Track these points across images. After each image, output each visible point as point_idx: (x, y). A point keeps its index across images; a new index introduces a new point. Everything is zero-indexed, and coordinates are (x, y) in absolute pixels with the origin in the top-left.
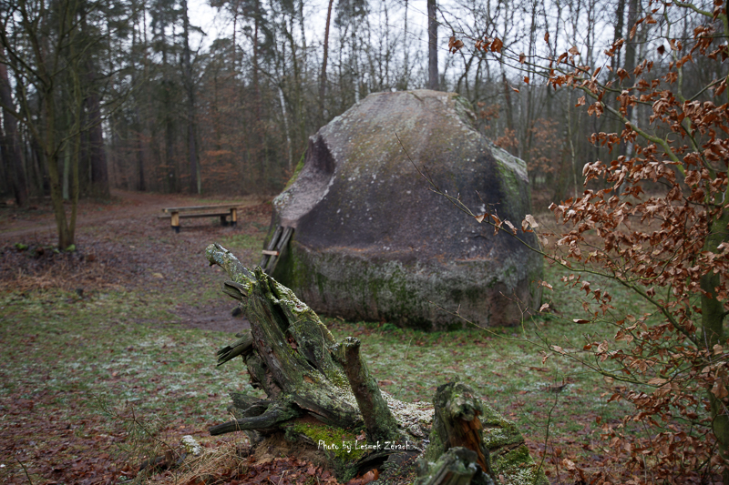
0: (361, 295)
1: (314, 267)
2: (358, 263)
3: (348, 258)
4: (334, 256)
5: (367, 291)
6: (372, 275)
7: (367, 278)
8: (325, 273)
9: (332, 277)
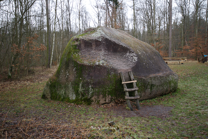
0: (167, 87)
1: (149, 83)
2: (164, 78)
3: (161, 77)
4: (155, 77)
5: (168, 85)
6: (168, 80)
7: (168, 81)
8: (154, 84)
9: (157, 84)
